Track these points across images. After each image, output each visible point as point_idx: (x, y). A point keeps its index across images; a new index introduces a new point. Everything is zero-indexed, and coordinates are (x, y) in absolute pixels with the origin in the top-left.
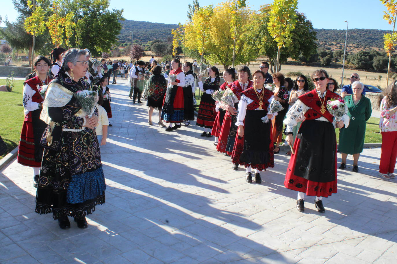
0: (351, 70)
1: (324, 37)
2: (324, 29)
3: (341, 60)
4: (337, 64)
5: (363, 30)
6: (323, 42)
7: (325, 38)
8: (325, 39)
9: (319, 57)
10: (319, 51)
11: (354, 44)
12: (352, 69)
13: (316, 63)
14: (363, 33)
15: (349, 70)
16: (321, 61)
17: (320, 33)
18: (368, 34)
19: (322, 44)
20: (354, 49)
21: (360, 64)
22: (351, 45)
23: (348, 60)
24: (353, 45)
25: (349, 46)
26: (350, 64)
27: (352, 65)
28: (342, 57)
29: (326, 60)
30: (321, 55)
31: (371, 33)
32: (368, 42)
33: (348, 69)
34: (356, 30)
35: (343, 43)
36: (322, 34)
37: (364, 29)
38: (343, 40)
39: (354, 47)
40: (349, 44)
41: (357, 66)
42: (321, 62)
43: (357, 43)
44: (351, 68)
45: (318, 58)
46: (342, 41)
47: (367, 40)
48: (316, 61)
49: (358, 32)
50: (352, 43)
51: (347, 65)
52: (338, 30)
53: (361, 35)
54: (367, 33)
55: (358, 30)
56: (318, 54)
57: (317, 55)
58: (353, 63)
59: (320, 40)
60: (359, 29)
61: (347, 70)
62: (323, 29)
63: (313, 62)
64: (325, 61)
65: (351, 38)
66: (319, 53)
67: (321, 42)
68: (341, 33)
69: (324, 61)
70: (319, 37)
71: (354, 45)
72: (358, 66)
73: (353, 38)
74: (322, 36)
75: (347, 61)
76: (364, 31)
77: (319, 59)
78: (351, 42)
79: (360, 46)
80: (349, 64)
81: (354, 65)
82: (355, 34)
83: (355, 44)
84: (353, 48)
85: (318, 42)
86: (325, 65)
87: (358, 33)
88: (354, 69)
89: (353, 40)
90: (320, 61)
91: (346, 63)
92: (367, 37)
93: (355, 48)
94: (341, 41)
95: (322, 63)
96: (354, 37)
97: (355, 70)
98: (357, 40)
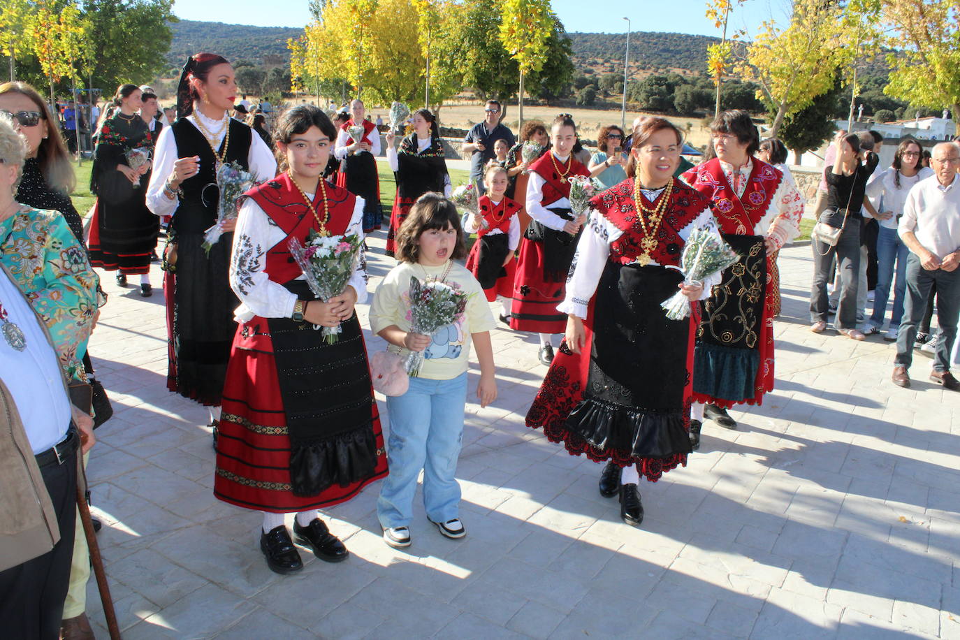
0: (634, 113)
1: (580, 48)
2: (579, 32)
3: (613, 94)
4: (607, 102)
5: (652, 34)
6: (577, 57)
7: (582, 50)
8: (582, 52)
9: (573, 89)
11: (637, 61)
12: (636, 112)
13: (568, 100)
14: (653, 39)
15: (631, 113)
16: (576, 96)
18: (663, 42)
19: (577, 63)
20: (638, 72)
21: (651, 102)
22: (631, 64)
24: (634, 63)
25: (627, 66)
26: (631, 101)
27: (636, 104)
29: (585, 94)
30: (575, 84)
31: (668, 40)
32: (663, 58)
33: (628, 111)
34: (639, 34)
35: (616, 60)
37: (654, 32)
39: (637, 67)
40: (627, 62)
41: (645, 105)
42: (577, 98)
43: (642, 59)
44: (635, 109)
45: (570, 90)
46: (615, 56)
47: (661, 53)
48: (568, 96)
49: (643, 37)
50: (633, 60)
51: (627, 103)
52: (605, 33)
53: (650, 44)
54: (659, 41)
55: (644, 35)
57: (569, 85)
58: (637, 100)
60: (645, 33)
62: (577, 32)
63: (561, 99)
68: (613, 39)
69: (582, 97)
71: (637, 64)
72: (648, 106)
73: (634, 51)
75: (626, 95)
76: (655, 36)
77: (573, 93)
78: (631, 58)
79: (648, 66)
80: (629, 100)
81: (639, 104)
82: (639, 43)
83: (640, 61)
84: (636, 69)
86: (583, 103)
87: (644, 41)
89: (634, 55)
90: (574, 97)
91: (624, 99)
92: (661, 47)
93: (638, 70)
94: (613, 56)
95: (578, 101)
96: (636, 48)
98: (641, 53)
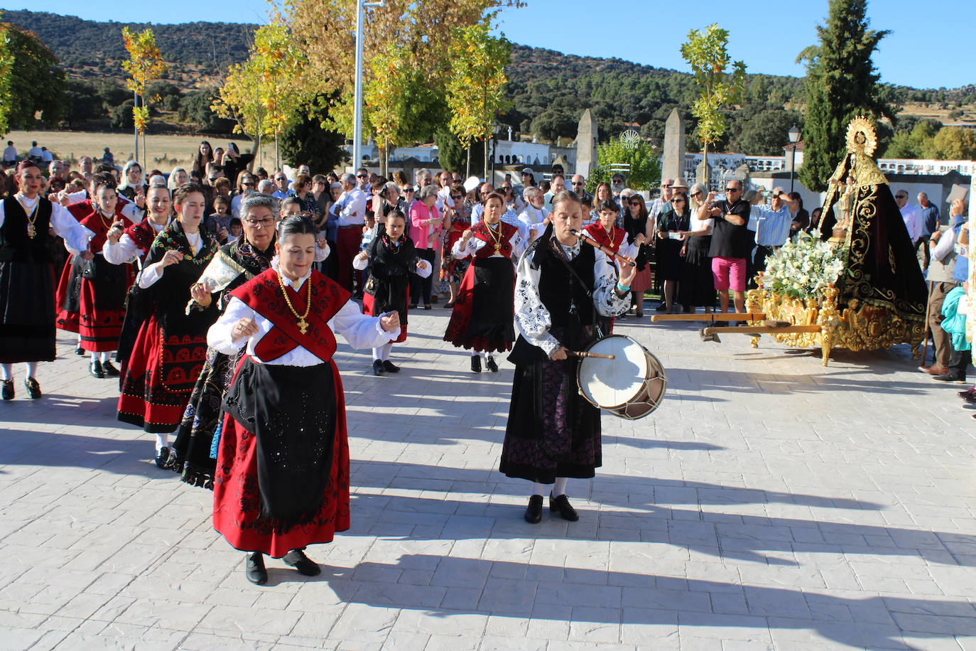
0: (191, 137)
1: (117, 44)
2: (114, 21)
3: (163, 112)
4: (154, 123)
5: (219, 26)
6: (113, 58)
7: (119, 47)
8: (119, 50)
9: (105, 105)
10: (103, 89)
11: (200, 63)
12: (193, 135)
13: (98, 120)
14: (221, 33)
16: (111, 115)
17: (105, 35)
18: (235, 37)
19: (112, 66)
20: (203, 79)
21: (212, 122)
22: (192, 67)
23: (183, 109)
24: (196, 66)
25: (186, 70)
26: (187, 120)
27: (193, 124)
28: (166, 103)
29: (123, 113)
30: (107, 98)
31: (241, 34)
32: (237, 59)
33: (183, 134)
34: (201, 26)
35: (169, 61)
36: (110, 35)
37: (223, 23)
38: (169, 55)
39: (201, 71)
40: (186, 64)
41: (204, 125)
42: (112, 118)
43: (207, 60)
44: (191, 131)
45: (102, 107)
46: (169, 57)
47: (233, 52)
48: (98, 117)
50: (194, 62)
51: (182, 123)
52: (152, 24)
53: (218, 40)
54: (230, 35)
55: (209, 26)
56: (99, 96)
57: (99, 100)
58: (194, 119)
59: (105, 52)
61: (180, 137)
62: (111, 21)
63: (88, 120)
64: (121, 115)
65: (191, 47)
66: (104, 93)
67: (109, 60)
68: (164, 32)
69: (118, 116)
70: (103, 45)
71: (200, 67)
72: (208, 127)
73: (196, 49)
74: (112, 42)
75: (180, 112)
76: (224, 28)
77: (106, 111)
78: (192, 59)
79: (215, 70)
80: (183, 120)
81: (197, 124)
82: (201, 37)
83: (204, 63)
84: (199, 75)
85: (99, 58)
86: (121, 125)
87: (208, 35)
88: (200, 135)
89: (197, 54)
90: (109, 117)
91: (178, 119)
92: (234, 44)
93: (203, 75)
95: (114, 122)
96: (198, 44)
98: (206, 52)
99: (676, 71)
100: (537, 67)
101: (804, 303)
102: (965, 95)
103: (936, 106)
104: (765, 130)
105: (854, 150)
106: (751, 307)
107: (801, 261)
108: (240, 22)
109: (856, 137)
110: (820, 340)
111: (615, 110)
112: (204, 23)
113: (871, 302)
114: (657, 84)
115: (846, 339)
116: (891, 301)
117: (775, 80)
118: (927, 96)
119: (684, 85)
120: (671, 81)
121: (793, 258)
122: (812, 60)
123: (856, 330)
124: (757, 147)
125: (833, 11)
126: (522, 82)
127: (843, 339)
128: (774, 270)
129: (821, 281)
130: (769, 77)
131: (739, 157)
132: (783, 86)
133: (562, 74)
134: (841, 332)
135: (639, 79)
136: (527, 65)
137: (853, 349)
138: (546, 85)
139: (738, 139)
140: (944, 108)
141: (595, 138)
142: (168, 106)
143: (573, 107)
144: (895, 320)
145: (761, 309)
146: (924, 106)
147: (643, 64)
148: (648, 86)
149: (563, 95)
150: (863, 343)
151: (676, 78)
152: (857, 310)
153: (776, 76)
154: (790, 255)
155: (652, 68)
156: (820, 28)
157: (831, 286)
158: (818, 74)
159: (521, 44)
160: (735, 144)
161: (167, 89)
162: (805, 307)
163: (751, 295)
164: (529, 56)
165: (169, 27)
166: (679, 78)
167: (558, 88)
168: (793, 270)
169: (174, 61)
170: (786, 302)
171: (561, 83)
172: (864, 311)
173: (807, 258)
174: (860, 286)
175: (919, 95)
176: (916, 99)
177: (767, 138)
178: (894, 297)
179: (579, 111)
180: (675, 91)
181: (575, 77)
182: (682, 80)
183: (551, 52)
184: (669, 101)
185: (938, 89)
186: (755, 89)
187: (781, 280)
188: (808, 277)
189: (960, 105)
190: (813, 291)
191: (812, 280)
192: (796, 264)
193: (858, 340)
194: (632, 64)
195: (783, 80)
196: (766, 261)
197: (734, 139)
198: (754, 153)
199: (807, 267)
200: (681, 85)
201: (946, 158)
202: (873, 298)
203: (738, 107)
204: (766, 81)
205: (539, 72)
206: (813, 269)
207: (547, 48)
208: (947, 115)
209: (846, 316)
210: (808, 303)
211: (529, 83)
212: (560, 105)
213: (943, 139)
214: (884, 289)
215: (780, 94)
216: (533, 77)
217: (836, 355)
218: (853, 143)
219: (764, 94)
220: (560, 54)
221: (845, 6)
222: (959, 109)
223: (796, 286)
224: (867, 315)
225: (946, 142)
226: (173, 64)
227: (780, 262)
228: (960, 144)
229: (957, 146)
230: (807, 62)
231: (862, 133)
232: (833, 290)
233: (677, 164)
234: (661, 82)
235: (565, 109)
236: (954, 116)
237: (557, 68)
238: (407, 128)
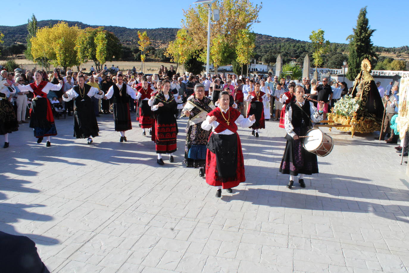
0: (158, 63)
3: (150, 55)
4: (147, 58)
5: (167, 29)
6: (136, 39)
9: (133, 53)
10: (132, 48)
11: (161, 40)
12: (159, 62)
13: (131, 58)
14: (167, 31)
16: (135, 56)
17: (133, 32)
19: (135, 42)
21: (164, 58)
22: (158, 41)
23: (156, 54)
24: (160, 41)
27: (158, 59)
32: (172, 39)
33: (156, 62)
34: (161, 29)
39: (161, 43)
41: (162, 59)
43: (163, 39)
44: (158, 61)
45: (132, 54)
47: (171, 37)
48: (131, 57)
49: (163, 30)
51: (155, 58)
53: (166, 33)
54: (170, 31)
55: (163, 29)
57: (131, 52)
58: (159, 57)
59: (133, 37)
60: (164, 28)
62: (135, 28)
63: (128, 58)
65: (158, 35)
66: (133, 50)
67: (134, 40)
69: (137, 56)
70: (133, 35)
71: (161, 41)
76: (168, 29)
77: (133, 55)
78: (158, 39)
79: (165, 42)
80: (156, 57)
81: (160, 59)
82: (161, 32)
85: (131, 39)
86: (138, 59)
87: (163, 31)
89: (160, 37)
90: (134, 57)
92: (171, 34)
93: (162, 44)
94: (151, 38)
95: (135, 58)
96: (161, 34)
97: (161, 63)
98: (163, 37)
99: (308, 42)
100: (264, 41)
101: (346, 118)
102: (402, 49)
103: (392, 53)
104: (336, 61)
105: (363, 70)
106: (329, 118)
107: (345, 104)
108: (173, 28)
109: (364, 65)
110: (351, 129)
111: (288, 54)
112: (162, 28)
113: (368, 118)
114: (302, 46)
115: (359, 129)
116: (374, 117)
117: (339, 45)
118: (389, 50)
119: (310, 46)
120: (306, 45)
121: (343, 103)
122: (351, 39)
123: (362, 127)
124: (333, 66)
125: (358, 23)
126: (259, 45)
127: (358, 129)
128: (337, 107)
129: (352, 111)
130: (337, 44)
131: (327, 69)
132: (342, 46)
133: (272, 43)
134: (358, 127)
135: (296, 44)
136: (261, 40)
137: (362, 132)
138: (267, 46)
139: (327, 63)
140: (395, 54)
141: (282, 63)
142: (151, 53)
143: (275, 53)
144: (375, 123)
145: (332, 119)
146: (388, 53)
147: (297, 40)
148: (299, 46)
149: (272, 49)
150: (365, 131)
151: (308, 44)
152: (363, 120)
153: (340, 44)
154: (342, 102)
155: (300, 41)
156: (354, 29)
157: (355, 113)
158: (353, 44)
159: (259, 33)
160: (326, 65)
161: (151, 48)
162: (346, 119)
163: (329, 115)
164: (261, 37)
165: (152, 29)
166: (309, 44)
167: (270, 47)
168: (343, 107)
169: (153, 40)
170: (340, 117)
171: (271, 46)
172: (365, 120)
173: (347, 104)
174: (364, 113)
175: (386, 50)
176: (385, 51)
177: (336, 63)
178: (375, 116)
179: (277, 54)
180: (307, 48)
181: (276, 44)
182: (310, 44)
183: (268, 36)
184: (306, 51)
185: (392, 47)
186: (333, 47)
187: (339, 110)
188: (347, 109)
189: (400, 53)
190: (349, 114)
191: (349, 110)
192: (344, 105)
193: (363, 130)
194: (294, 39)
195: (342, 45)
196: (334, 104)
197: (326, 63)
198: (332, 68)
199: (347, 106)
200: (309, 46)
201: (395, 70)
202: (368, 116)
203: (327, 53)
204: (336, 45)
205: (265, 42)
206: (349, 107)
207: (267, 35)
208: (395, 56)
209: (359, 122)
210: (347, 118)
211: (261, 45)
212: (271, 52)
213: (394, 64)
214: (372, 114)
215: (341, 49)
216: (263, 44)
217: (356, 134)
218: (363, 67)
219: (336, 49)
220: (271, 36)
221: (362, 22)
222: (399, 54)
223: (344, 112)
224: (366, 122)
225: (395, 65)
226: (153, 41)
227: (339, 105)
228: (399, 66)
229: (398, 66)
230: (349, 40)
231: (366, 64)
232: (355, 114)
233: (307, 72)
234: (303, 45)
235: (272, 54)
236: (398, 56)
237: (270, 41)
238: (223, 60)
